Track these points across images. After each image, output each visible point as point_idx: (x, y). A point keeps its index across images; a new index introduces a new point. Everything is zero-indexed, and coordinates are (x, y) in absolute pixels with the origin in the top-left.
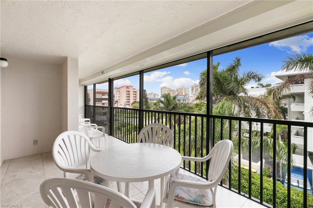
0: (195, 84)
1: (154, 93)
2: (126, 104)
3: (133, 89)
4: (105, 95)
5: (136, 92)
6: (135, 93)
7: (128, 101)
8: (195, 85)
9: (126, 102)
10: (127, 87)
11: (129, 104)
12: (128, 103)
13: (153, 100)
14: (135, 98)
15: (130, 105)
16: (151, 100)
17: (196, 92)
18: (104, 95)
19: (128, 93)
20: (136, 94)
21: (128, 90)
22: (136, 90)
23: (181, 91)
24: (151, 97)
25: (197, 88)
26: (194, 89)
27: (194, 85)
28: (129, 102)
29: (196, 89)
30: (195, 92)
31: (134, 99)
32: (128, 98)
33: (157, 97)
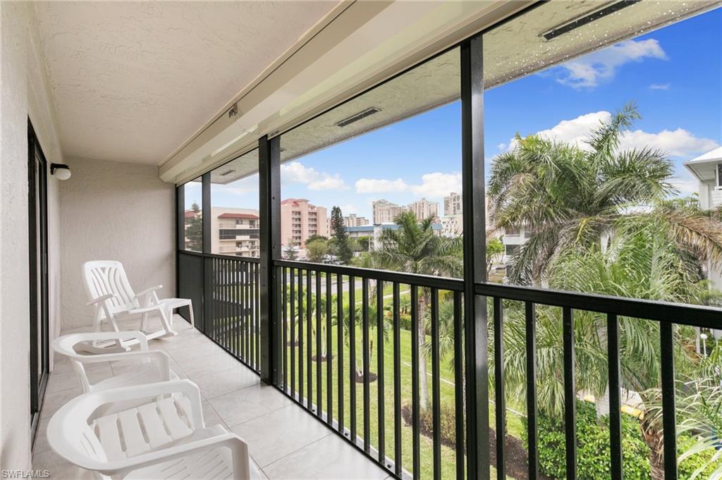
0: (452, 194)
1: (357, 216)
2: (293, 243)
3: (309, 207)
4: (243, 222)
5: (315, 214)
6: (314, 217)
7: (298, 235)
8: (453, 196)
9: (293, 237)
10: (295, 202)
11: (300, 244)
12: (298, 241)
13: (357, 232)
14: (313, 229)
15: (303, 244)
16: (351, 232)
17: (454, 211)
18: (240, 222)
19: (297, 216)
20: (315, 220)
21: (297, 209)
22: (316, 209)
23: (420, 210)
24: (351, 226)
25: (457, 202)
26: (451, 206)
27: (450, 195)
28: (300, 238)
29: (454, 204)
30: (453, 213)
31: (312, 231)
32: (298, 229)
33: (364, 226)
